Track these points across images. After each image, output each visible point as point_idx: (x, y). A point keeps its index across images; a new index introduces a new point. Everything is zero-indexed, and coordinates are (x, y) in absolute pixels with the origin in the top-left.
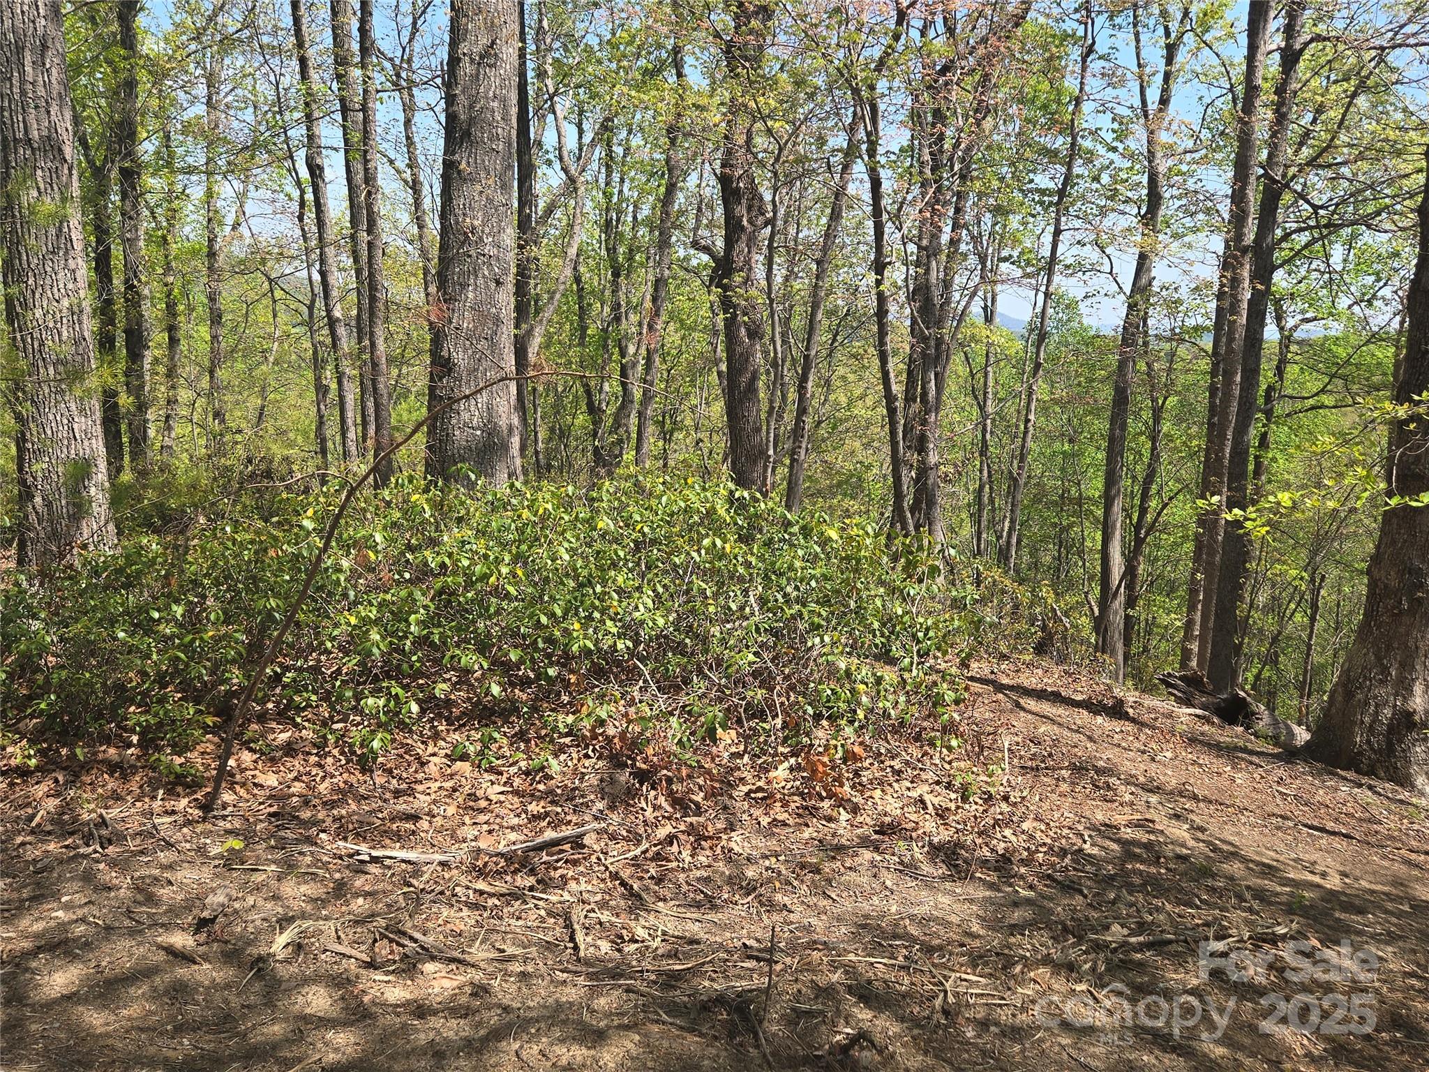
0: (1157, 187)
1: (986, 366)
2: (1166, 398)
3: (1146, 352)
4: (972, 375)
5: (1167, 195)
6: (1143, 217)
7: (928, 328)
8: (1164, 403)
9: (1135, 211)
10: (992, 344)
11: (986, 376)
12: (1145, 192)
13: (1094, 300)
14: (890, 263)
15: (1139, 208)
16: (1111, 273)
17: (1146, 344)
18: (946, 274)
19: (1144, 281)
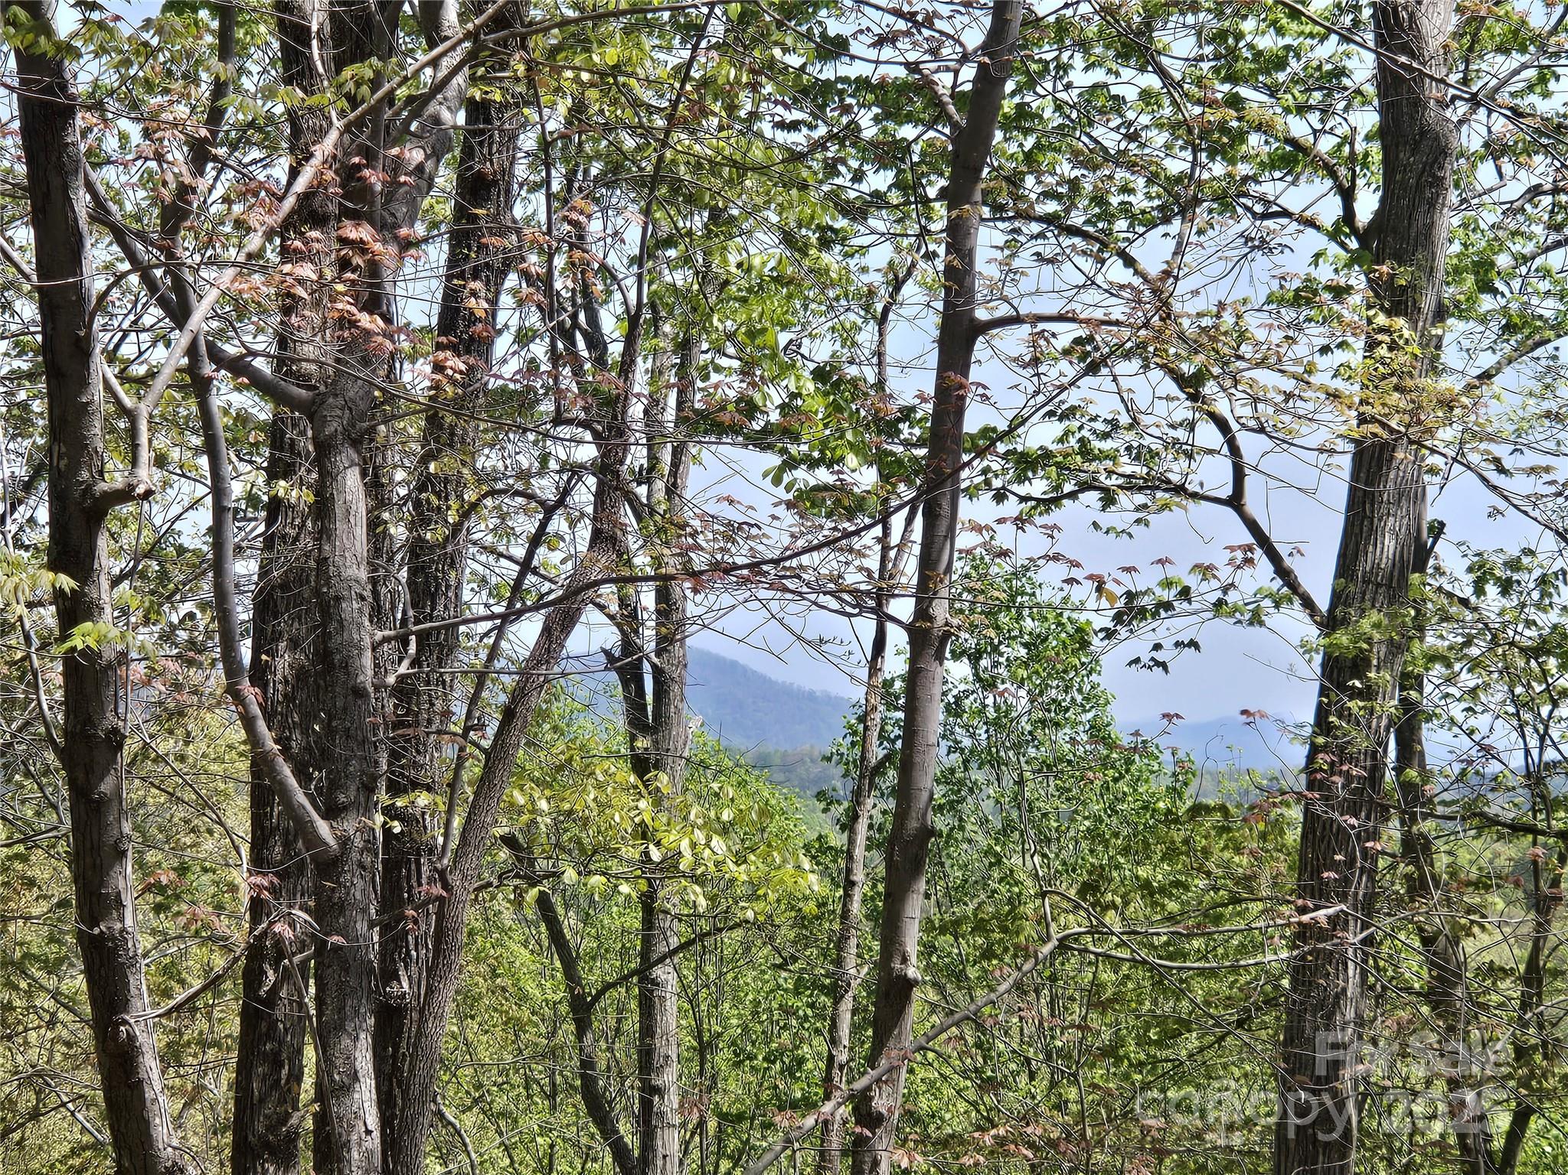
0: (1418, 104)
1: (647, 961)
2: (1521, 1118)
3: (1418, 887)
4: (582, 1009)
5: (1472, 139)
6: (1363, 237)
7: (331, 813)
8: (1515, 1136)
9: (1330, 210)
10: (670, 865)
11: (648, 1007)
12: (1367, 119)
13: (1168, 629)
14: (125, 495)
15: (1347, 195)
16: (1235, 501)
17: (1416, 848)
18: (422, 518)
19: (1388, 546)
